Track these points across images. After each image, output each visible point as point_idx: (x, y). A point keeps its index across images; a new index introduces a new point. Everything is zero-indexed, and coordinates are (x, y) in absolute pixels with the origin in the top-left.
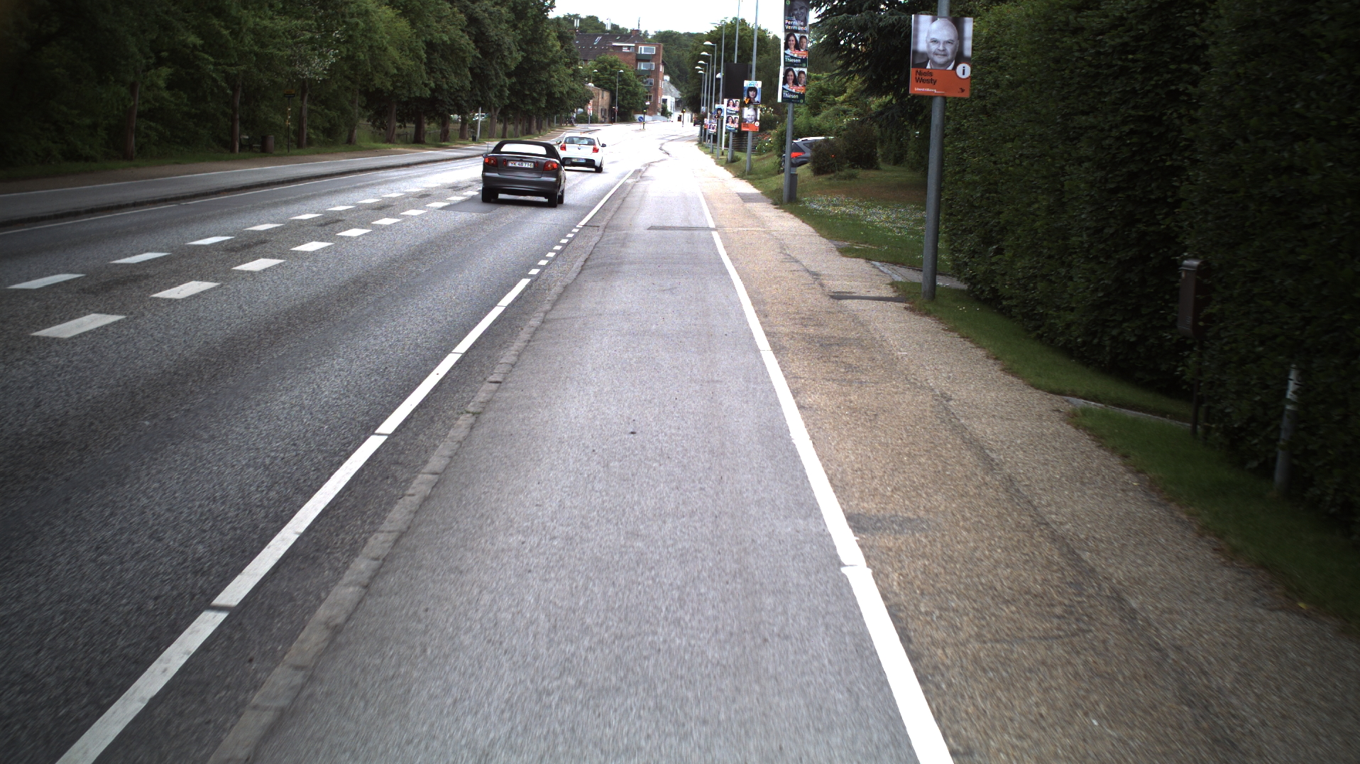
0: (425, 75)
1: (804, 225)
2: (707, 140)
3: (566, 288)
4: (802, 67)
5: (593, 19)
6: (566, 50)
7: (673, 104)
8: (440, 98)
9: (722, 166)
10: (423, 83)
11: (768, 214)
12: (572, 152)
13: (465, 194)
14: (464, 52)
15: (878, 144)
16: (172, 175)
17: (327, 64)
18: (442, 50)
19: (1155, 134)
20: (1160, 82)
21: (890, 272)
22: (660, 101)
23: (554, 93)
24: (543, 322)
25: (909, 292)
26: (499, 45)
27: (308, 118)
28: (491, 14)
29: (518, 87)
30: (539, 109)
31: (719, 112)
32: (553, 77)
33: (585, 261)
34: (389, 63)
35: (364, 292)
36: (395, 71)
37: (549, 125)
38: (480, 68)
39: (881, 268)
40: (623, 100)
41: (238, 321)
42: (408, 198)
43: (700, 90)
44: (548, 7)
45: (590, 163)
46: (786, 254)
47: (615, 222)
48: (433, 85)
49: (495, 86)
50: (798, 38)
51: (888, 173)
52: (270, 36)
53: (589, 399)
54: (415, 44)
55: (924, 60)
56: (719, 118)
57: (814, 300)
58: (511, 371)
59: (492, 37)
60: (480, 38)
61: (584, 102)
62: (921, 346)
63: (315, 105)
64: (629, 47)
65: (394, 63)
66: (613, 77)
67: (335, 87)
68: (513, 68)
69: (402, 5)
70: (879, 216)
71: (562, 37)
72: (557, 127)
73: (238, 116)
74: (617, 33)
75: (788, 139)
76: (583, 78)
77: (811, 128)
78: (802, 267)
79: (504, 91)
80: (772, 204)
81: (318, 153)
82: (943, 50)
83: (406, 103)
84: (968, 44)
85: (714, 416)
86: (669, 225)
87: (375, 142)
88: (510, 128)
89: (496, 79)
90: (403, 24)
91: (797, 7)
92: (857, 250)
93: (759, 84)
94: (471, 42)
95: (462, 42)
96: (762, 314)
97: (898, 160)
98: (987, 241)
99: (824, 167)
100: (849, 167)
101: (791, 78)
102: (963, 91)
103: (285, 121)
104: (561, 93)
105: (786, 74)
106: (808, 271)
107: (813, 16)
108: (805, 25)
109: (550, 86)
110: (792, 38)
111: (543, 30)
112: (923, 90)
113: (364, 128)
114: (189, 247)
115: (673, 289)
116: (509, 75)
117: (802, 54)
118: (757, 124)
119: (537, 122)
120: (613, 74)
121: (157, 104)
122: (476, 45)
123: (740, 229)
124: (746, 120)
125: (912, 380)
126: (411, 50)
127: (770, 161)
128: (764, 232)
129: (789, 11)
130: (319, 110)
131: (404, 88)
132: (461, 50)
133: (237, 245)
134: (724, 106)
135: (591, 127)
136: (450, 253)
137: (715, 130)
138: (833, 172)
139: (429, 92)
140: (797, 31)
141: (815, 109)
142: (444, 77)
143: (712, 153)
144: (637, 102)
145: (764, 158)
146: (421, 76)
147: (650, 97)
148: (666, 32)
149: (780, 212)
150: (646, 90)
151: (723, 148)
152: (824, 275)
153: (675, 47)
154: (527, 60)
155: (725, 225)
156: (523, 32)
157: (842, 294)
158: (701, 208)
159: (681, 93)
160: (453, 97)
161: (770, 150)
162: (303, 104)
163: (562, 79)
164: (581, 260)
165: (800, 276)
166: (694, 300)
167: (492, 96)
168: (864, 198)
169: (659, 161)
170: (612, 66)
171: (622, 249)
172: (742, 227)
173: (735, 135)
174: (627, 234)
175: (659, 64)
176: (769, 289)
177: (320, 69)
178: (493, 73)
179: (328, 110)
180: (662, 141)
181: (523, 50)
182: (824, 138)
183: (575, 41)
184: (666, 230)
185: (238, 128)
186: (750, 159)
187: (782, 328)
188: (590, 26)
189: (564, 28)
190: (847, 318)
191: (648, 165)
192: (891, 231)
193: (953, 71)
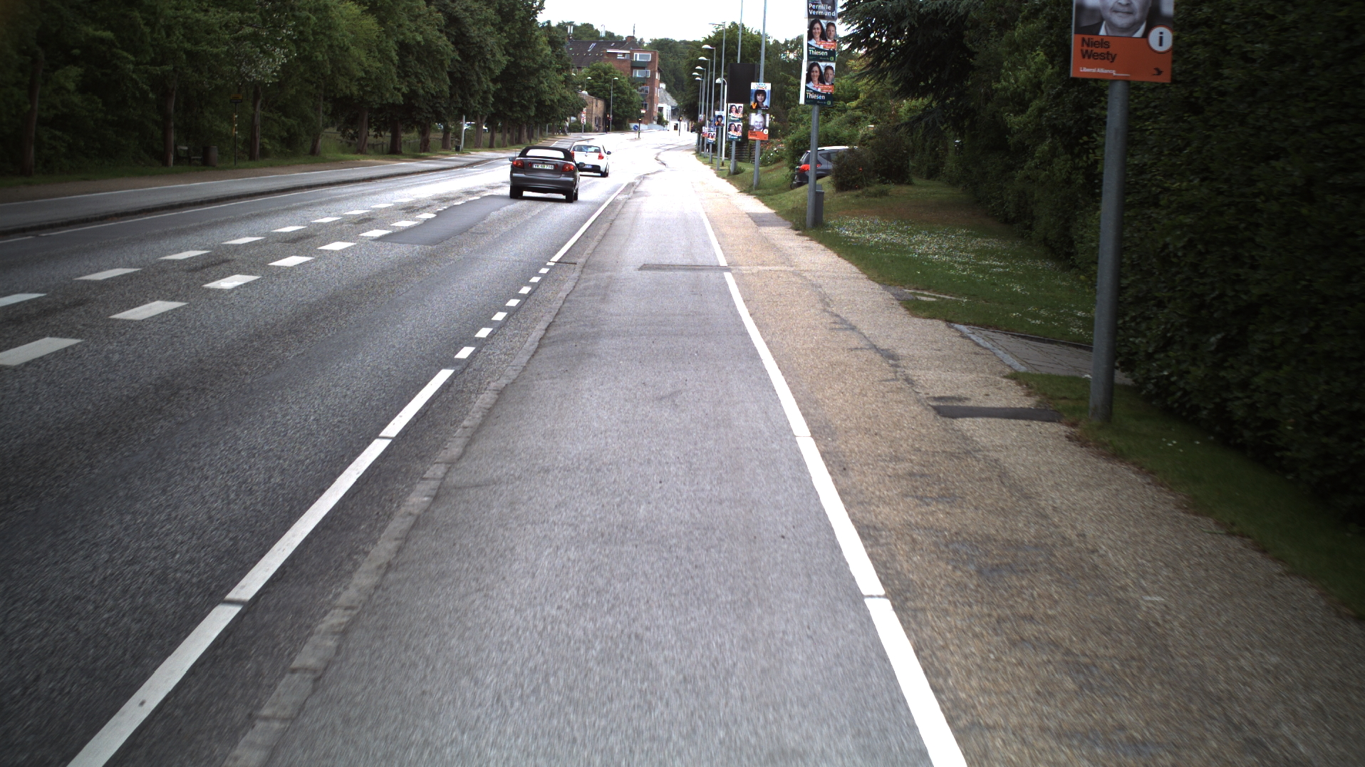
0: (395, 77)
1: (841, 261)
2: (705, 149)
3: (502, 392)
4: (829, 61)
5: (588, 27)
6: (557, 55)
7: (670, 113)
8: (417, 104)
9: (724, 178)
10: (395, 89)
11: (791, 244)
12: (579, 158)
13: (418, 217)
14: (442, 54)
15: (910, 155)
17: (277, 64)
18: (418, 52)
22: (656, 110)
23: (544, 101)
26: (481, 47)
27: (262, 126)
28: (473, 13)
29: (505, 94)
30: (529, 117)
31: (719, 119)
32: (542, 83)
34: (354, 65)
35: (160, 411)
36: (362, 74)
37: (541, 133)
38: (460, 72)
39: (973, 337)
40: (618, 108)
42: (342, 224)
43: (697, 97)
44: (537, 10)
45: (595, 169)
46: (832, 314)
47: (597, 258)
48: (405, 90)
49: (477, 92)
50: (824, 26)
51: (922, 189)
52: (205, 31)
54: (384, 45)
55: (1096, 22)
56: (719, 126)
57: (912, 423)
59: (471, 37)
60: (461, 40)
61: (577, 111)
62: (1177, 571)
63: (271, 111)
64: (624, 54)
65: (360, 64)
66: (607, 85)
67: (293, 92)
68: (497, 72)
70: (929, 246)
71: (553, 43)
72: (549, 136)
73: (172, 124)
74: (611, 40)
76: (576, 85)
77: (827, 136)
78: (864, 342)
79: (488, 99)
80: (792, 228)
81: (271, 166)
82: (1127, 5)
83: (380, 110)
86: (667, 262)
87: (344, 152)
88: (498, 136)
89: (479, 84)
90: (370, 22)
92: (929, 304)
94: (449, 43)
95: (440, 43)
97: (932, 174)
98: (1200, 327)
99: (848, 182)
100: (880, 182)
101: (816, 75)
102: (1159, 72)
103: (232, 130)
104: (552, 101)
105: (810, 70)
108: (833, 10)
109: (539, 93)
110: (817, 25)
111: (531, 34)
112: (1094, 70)
113: (330, 136)
115: (675, 393)
116: (494, 81)
117: (830, 45)
118: (766, 132)
119: (528, 131)
120: (607, 81)
121: (65, 110)
122: (455, 47)
123: (760, 268)
124: (753, 127)
126: (380, 51)
127: (781, 173)
128: (794, 274)
130: (276, 117)
131: (374, 93)
132: (438, 52)
135: (585, 136)
136: (352, 318)
137: (714, 139)
138: (859, 188)
139: (401, 98)
140: (823, 17)
142: (420, 81)
143: (711, 163)
144: (632, 111)
145: (771, 170)
146: (392, 79)
147: (646, 105)
148: (662, 40)
150: (642, 99)
151: (723, 157)
152: (903, 357)
153: (671, 55)
154: (514, 64)
155: (740, 263)
156: (509, 35)
157: (949, 404)
158: (706, 235)
159: (677, 101)
160: (431, 104)
161: (778, 160)
162: (255, 110)
163: (552, 86)
164: (542, 326)
165: (869, 361)
166: (712, 424)
167: (474, 103)
168: (902, 220)
169: (654, 173)
170: (606, 74)
171: (602, 306)
172: (762, 265)
173: (738, 144)
174: (610, 277)
175: (655, 72)
176: (829, 392)
177: (269, 71)
178: (475, 78)
179: (286, 117)
180: (658, 151)
181: (510, 55)
182: (847, 147)
183: (568, 48)
184: (664, 269)
185: (173, 137)
186: (758, 171)
187: (885, 510)
188: (585, 34)
189: (556, 35)
190: (988, 474)
191: (644, 177)
192: (952, 267)
193: (1144, 40)
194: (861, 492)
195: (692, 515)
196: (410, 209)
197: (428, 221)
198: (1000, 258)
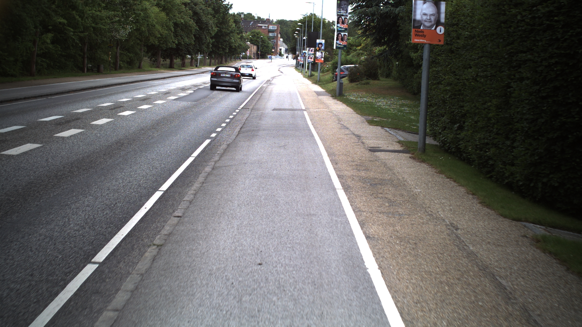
0: (173, 37)
2: (299, 66)
3: (228, 145)
4: (345, 32)
5: (250, 14)
6: (237, 27)
7: (284, 51)
8: (181, 48)
9: (306, 78)
10: (172, 42)
11: (330, 102)
12: (243, 71)
13: (187, 92)
14: (191, 27)
15: (379, 68)
16: (50, 84)
17: (127, 32)
18: (181, 27)
19: (571, 64)
20: (574, 34)
21: (395, 134)
22: (279, 50)
23: (232, 46)
24: (213, 169)
25: (409, 147)
26: (207, 25)
27: (120, 57)
28: (203, 10)
29: (216, 44)
30: (226, 53)
31: (305, 54)
32: (231, 39)
33: (241, 129)
34: (157, 32)
35: (120, 149)
36: (160, 36)
37: (230, 60)
38: (198, 35)
39: (390, 132)
40: (262, 49)
41: (41, 170)
42: (159, 94)
43: (296, 45)
44: (229, 8)
45: (250, 75)
46: (341, 124)
47: (257, 106)
48: (177, 42)
49: (205, 43)
50: (343, 19)
51: (383, 82)
52: (100, 19)
53: (233, 232)
54: (168, 24)
55: (420, 25)
56: (304, 57)
57: (361, 153)
58: (188, 207)
59: (204, 21)
60: (199, 22)
61: (245, 50)
62: (427, 185)
63: (123, 51)
64: (265, 26)
65: (159, 32)
66: (258, 39)
67: (132, 43)
68: (213, 34)
69: (163, 6)
70: (382, 103)
71: (236, 22)
72: (234, 61)
73: (86, 56)
74: (260, 20)
75: (339, 66)
76: (245, 39)
77: (347, 61)
78: (351, 132)
79: (210, 45)
80: (331, 96)
81: (124, 73)
82: (430, 19)
83: (166, 50)
84: (443, 16)
85: (313, 246)
86: (283, 108)
87: (151, 67)
88: (213, 61)
89: (206, 39)
90: (163, 15)
91: (343, 4)
92: (376, 121)
93: (323, 41)
94: (194, 23)
95: (190, 23)
96: (334, 163)
97: (388, 76)
98: (453, 122)
99: (354, 79)
100: (366, 79)
101: (340, 38)
102: (440, 41)
103: (109, 58)
104: (235, 46)
105: (338, 36)
106: (354, 134)
107: (350, 8)
108: (347, 12)
109: (230, 43)
110: (340, 19)
111: (227, 18)
112: (419, 40)
113: (146, 61)
114: (37, 122)
115: (285, 145)
116: (212, 38)
117: (345, 26)
118: (323, 59)
119: (225, 59)
120: (258, 38)
121: (46, 51)
122: (197, 24)
123: (317, 110)
124: (318, 57)
125: (430, 213)
126: (167, 26)
127: (329, 76)
128: (329, 112)
129: (339, 6)
130: (125, 53)
131: (164, 44)
132: (190, 26)
133: (63, 121)
134: (307, 52)
135: (249, 61)
136: (172, 125)
137: (303, 62)
138: (358, 81)
139: (175, 45)
140: (343, 15)
141: (348, 53)
142: (182, 38)
143: (301, 72)
144: (269, 50)
145: (325, 75)
146: (171, 38)
147: (274, 48)
148: (281, 20)
149: (335, 101)
150: (272, 45)
151: (306, 70)
152: (363, 137)
153: (285, 26)
154: (220, 31)
155: (310, 108)
156: (218, 19)
157: (374, 149)
158: (298, 99)
159: (288, 46)
160: (187, 48)
161: (328, 71)
162: (117, 50)
163: (235, 40)
164: (239, 128)
165: (351, 138)
166: (297, 153)
167: (204, 47)
168: (374, 94)
169: (278, 76)
170: (258, 34)
171: (260, 121)
172: (318, 109)
173: (312, 64)
174: (262, 113)
175: (278, 34)
176: (335, 145)
177: (124, 35)
178: (204, 36)
179: (129, 53)
180: (280, 67)
181: (218, 27)
182: (354, 65)
183: (242, 23)
184: (282, 110)
185: (86, 61)
186: (319, 75)
187: (346, 172)
188: (248, 17)
189: (237, 18)
190: (381, 165)
191: (273, 78)
192: (390, 110)
193: (435, 30)
194: (340, 168)
195: (289, 173)
196: (183, 89)
197: (191, 94)
198: (408, 107)
